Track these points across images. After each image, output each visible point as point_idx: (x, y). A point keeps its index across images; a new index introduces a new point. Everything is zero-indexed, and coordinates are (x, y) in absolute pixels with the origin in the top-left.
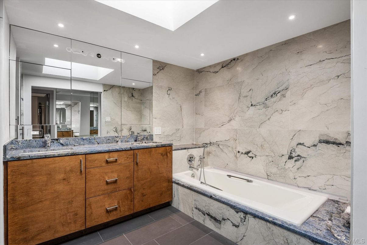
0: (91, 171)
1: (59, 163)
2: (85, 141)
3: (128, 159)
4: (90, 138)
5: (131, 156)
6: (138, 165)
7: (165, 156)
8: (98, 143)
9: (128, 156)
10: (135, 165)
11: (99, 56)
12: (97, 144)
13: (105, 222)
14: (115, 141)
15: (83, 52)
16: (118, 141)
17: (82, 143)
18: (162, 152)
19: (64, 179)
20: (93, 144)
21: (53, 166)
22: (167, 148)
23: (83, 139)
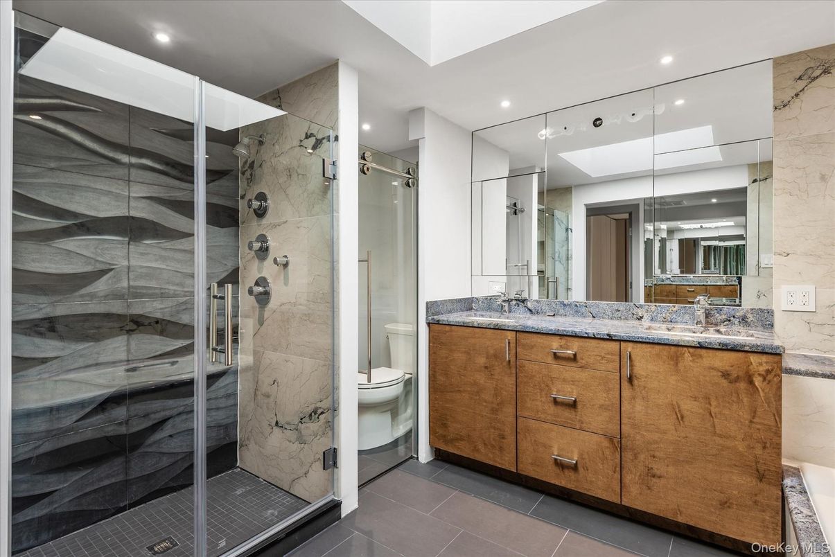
0: (524, 366)
1: (479, 338)
2: (568, 309)
3: (603, 361)
4: (577, 304)
5: (613, 354)
6: (632, 385)
7: (742, 385)
8: (594, 317)
9: (603, 355)
10: (625, 384)
11: (598, 122)
12: (591, 318)
13: (552, 482)
14: (635, 317)
15: (565, 128)
16: (642, 317)
17: (562, 311)
18: (727, 368)
19: (486, 367)
20: (583, 316)
21: (473, 341)
22: (754, 359)
23: (565, 305)
